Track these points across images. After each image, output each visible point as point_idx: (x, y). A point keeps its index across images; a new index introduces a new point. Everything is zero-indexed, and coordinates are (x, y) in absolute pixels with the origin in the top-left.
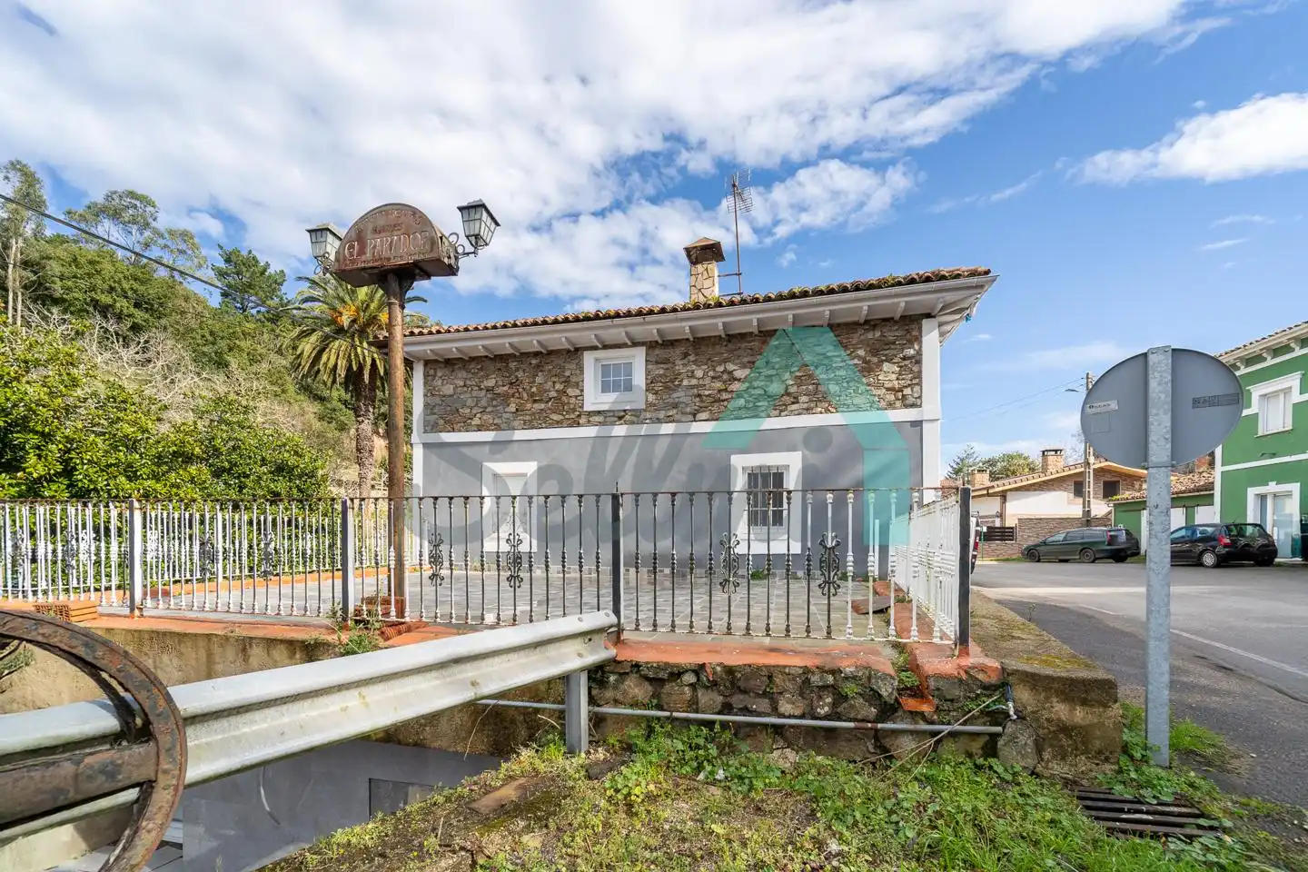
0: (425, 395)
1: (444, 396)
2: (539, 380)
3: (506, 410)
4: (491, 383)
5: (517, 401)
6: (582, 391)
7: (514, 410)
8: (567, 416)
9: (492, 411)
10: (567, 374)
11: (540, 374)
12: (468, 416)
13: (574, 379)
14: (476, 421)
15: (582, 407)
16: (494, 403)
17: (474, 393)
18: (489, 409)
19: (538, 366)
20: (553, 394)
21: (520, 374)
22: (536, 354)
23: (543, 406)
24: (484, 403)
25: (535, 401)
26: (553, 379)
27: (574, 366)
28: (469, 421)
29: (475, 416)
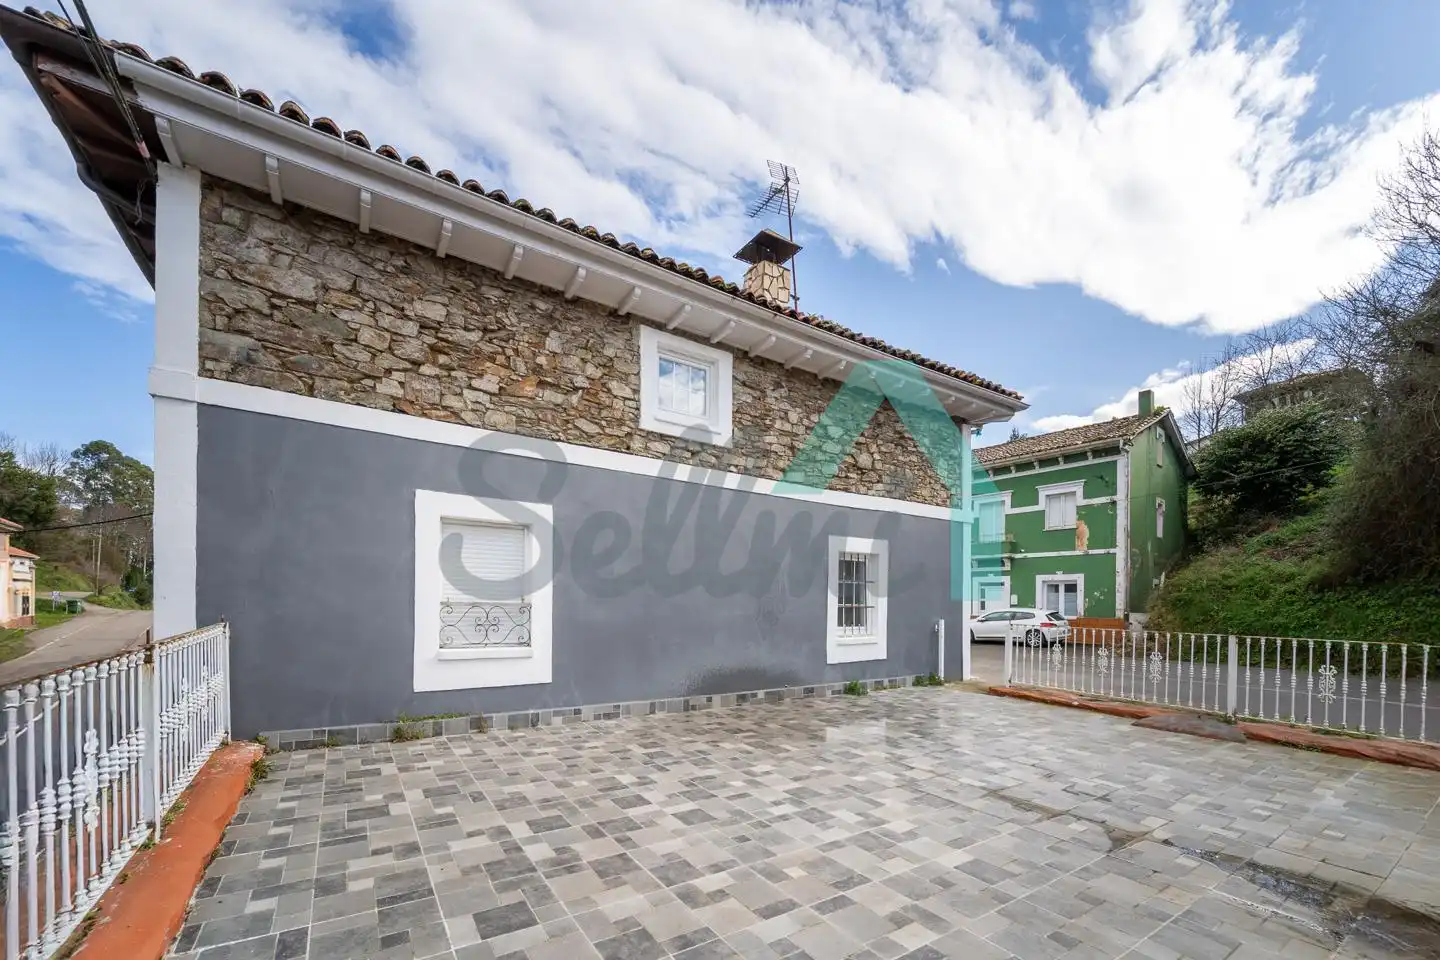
0: (206, 273)
1: (276, 295)
2: (553, 343)
3: (475, 383)
4: (436, 312)
5: (503, 372)
6: (636, 391)
7: (494, 388)
8: (607, 430)
9: (437, 377)
10: (609, 352)
11: (553, 334)
12: (364, 368)
13: (619, 366)
14: (389, 387)
15: (636, 419)
16: (442, 359)
17: (385, 322)
18: (426, 369)
19: (550, 317)
20: (580, 381)
21: (510, 319)
22: (547, 293)
23: (559, 398)
24: (413, 348)
25: (541, 384)
26: (582, 353)
27: (620, 343)
28: (369, 382)
29: (389, 371)
